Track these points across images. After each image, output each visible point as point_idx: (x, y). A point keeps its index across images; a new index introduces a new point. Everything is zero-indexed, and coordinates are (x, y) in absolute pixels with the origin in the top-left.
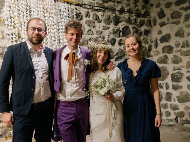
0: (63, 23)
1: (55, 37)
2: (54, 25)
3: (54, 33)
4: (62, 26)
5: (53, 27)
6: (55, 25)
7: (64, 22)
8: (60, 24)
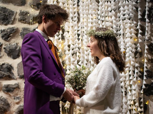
0: (126, 7)
1: (112, 27)
2: (111, 11)
3: (112, 22)
4: (124, 11)
5: (110, 14)
6: (113, 11)
7: (128, 6)
8: (122, 8)
